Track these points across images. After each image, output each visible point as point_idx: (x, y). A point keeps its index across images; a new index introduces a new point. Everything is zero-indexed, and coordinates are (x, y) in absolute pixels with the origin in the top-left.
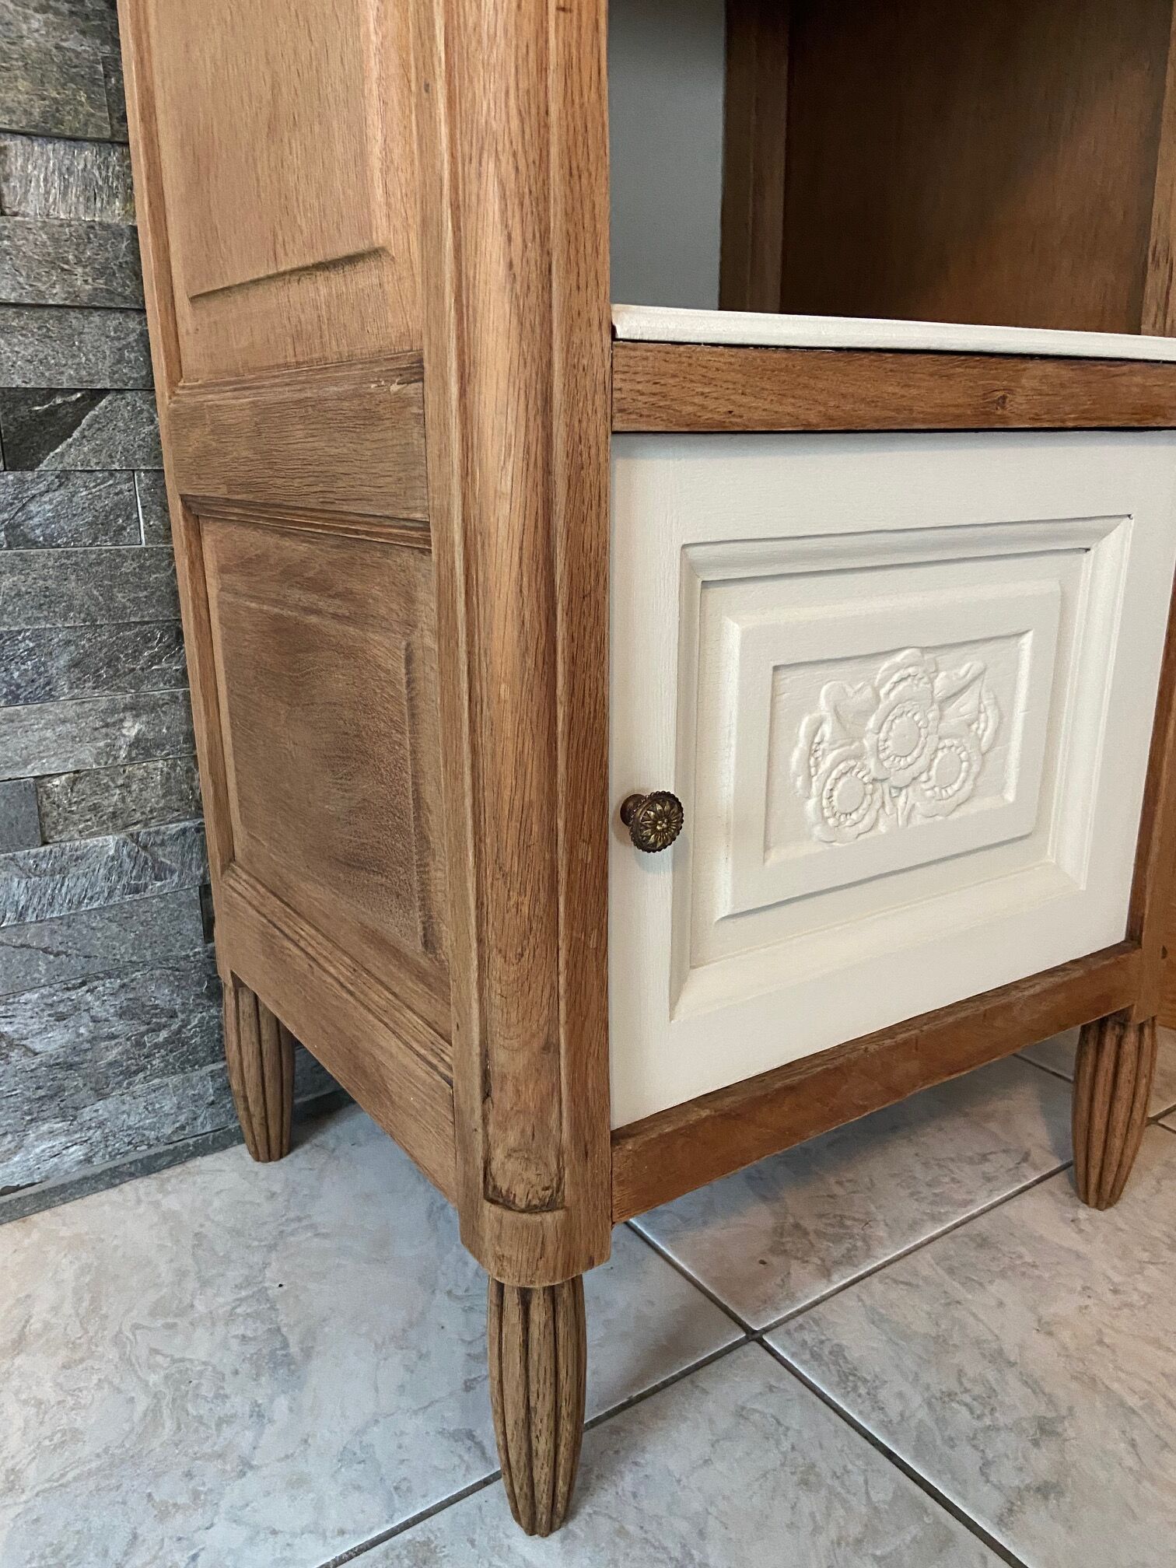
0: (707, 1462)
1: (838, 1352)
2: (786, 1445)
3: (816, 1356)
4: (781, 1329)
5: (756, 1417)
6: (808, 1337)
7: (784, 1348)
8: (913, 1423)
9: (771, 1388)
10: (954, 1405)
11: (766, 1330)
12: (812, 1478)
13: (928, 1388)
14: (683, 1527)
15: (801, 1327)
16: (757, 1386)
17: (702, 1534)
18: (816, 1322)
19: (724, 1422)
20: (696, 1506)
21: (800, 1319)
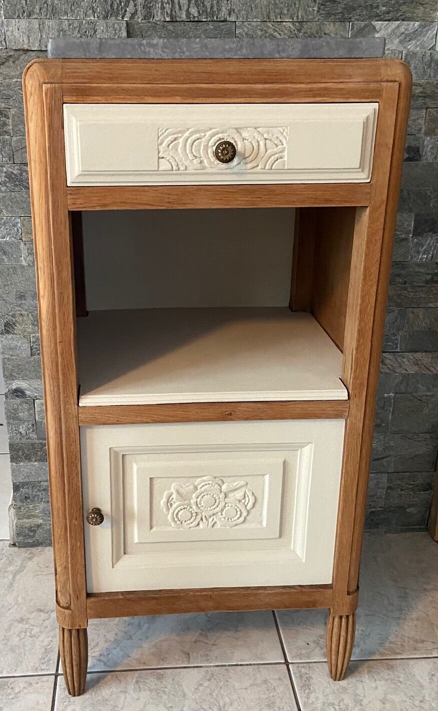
0: (246, 689)
1: (309, 679)
2: (272, 694)
3: (301, 677)
4: (297, 665)
5: (269, 684)
6: (303, 670)
7: (293, 670)
8: (314, 706)
9: (280, 679)
10: (331, 707)
11: (292, 663)
12: (272, 705)
13: (328, 699)
14: (227, 700)
15: (303, 667)
16: (276, 677)
17: (231, 704)
18: (309, 667)
19: (259, 681)
20: (235, 697)
21: (305, 665)
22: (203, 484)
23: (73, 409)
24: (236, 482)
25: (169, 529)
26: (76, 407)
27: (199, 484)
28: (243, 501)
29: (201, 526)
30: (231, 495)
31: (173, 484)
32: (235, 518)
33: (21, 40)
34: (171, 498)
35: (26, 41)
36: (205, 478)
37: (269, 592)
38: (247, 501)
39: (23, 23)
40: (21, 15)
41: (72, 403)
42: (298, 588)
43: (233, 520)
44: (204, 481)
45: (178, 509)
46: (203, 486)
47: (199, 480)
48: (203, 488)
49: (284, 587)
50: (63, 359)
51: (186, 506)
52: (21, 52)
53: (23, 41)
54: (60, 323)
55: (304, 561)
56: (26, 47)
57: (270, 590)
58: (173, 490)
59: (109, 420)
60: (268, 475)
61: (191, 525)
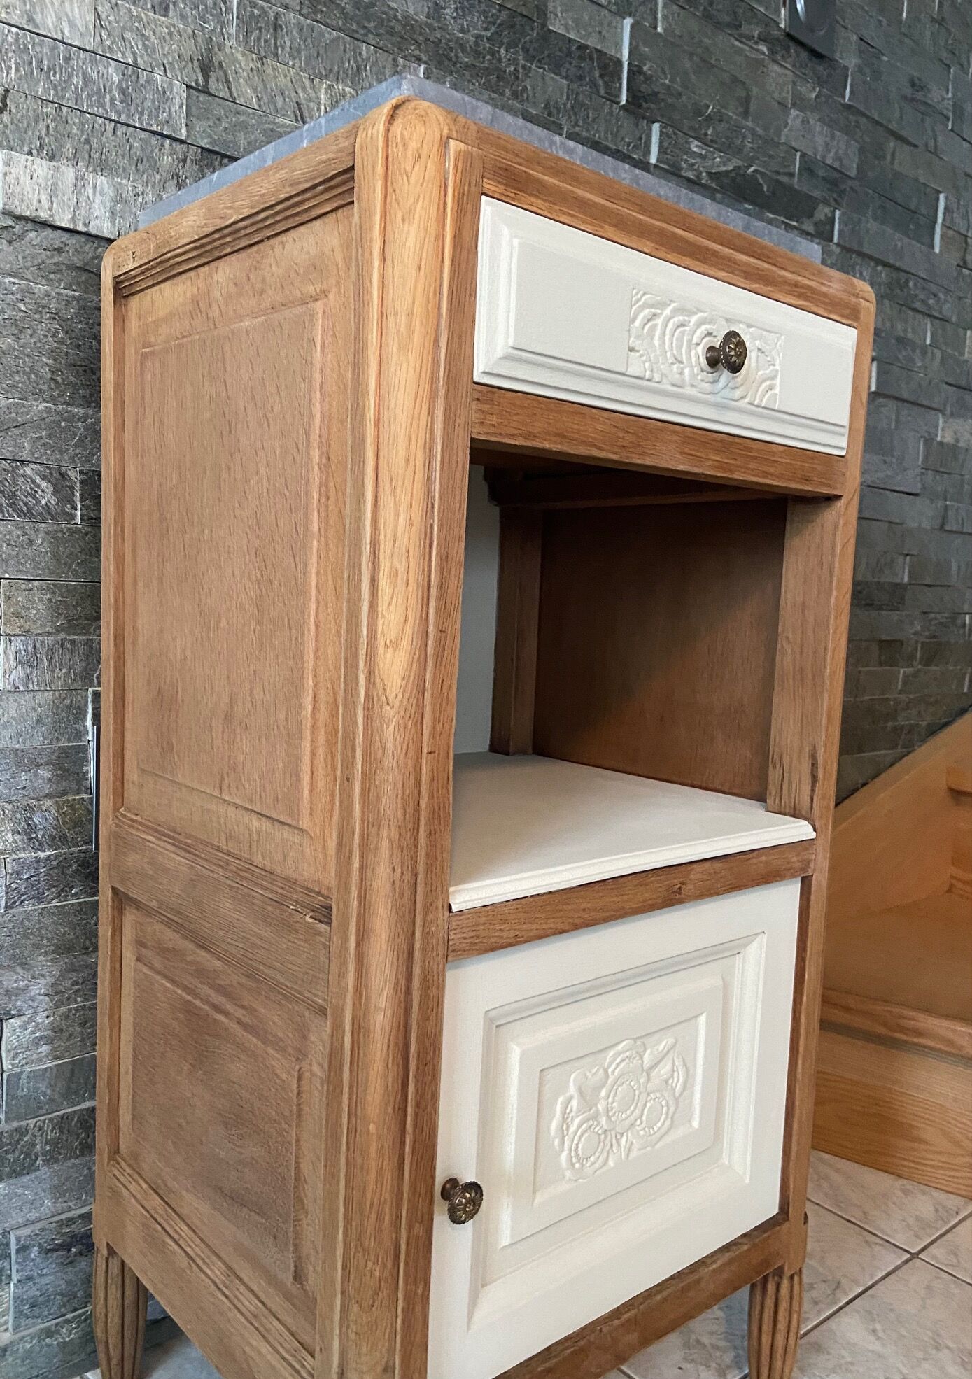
22: (618, 1060)
23: (440, 922)
24: (660, 1043)
25: (563, 1187)
26: (447, 913)
27: (609, 1066)
28: (670, 1082)
29: (611, 1163)
30: (653, 1074)
31: (573, 1076)
32: (659, 1124)
33: (35, 202)
34: (568, 1111)
35: (45, 204)
36: (620, 1047)
37: (714, 1266)
38: (676, 1080)
39: (42, 167)
40: (35, 152)
41: (440, 906)
42: (744, 1240)
43: (656, 1129)
44: (619, 1054)
45: (579, 1134)
46: (618, 1065)
47: (612, 1053)
48: (617, 1071)
49: (726, 1248)
50: (431, 796)
51: (591, 1122)
52: (30, 226)
53: (40, 202)
54: (433, 705)
55: (747, 1180)
56: (44, 215)
57: (715, 1262)
58: (572, 1089)
59: (501, 937)
60: (704, 1015)
61: (597, 1165)
